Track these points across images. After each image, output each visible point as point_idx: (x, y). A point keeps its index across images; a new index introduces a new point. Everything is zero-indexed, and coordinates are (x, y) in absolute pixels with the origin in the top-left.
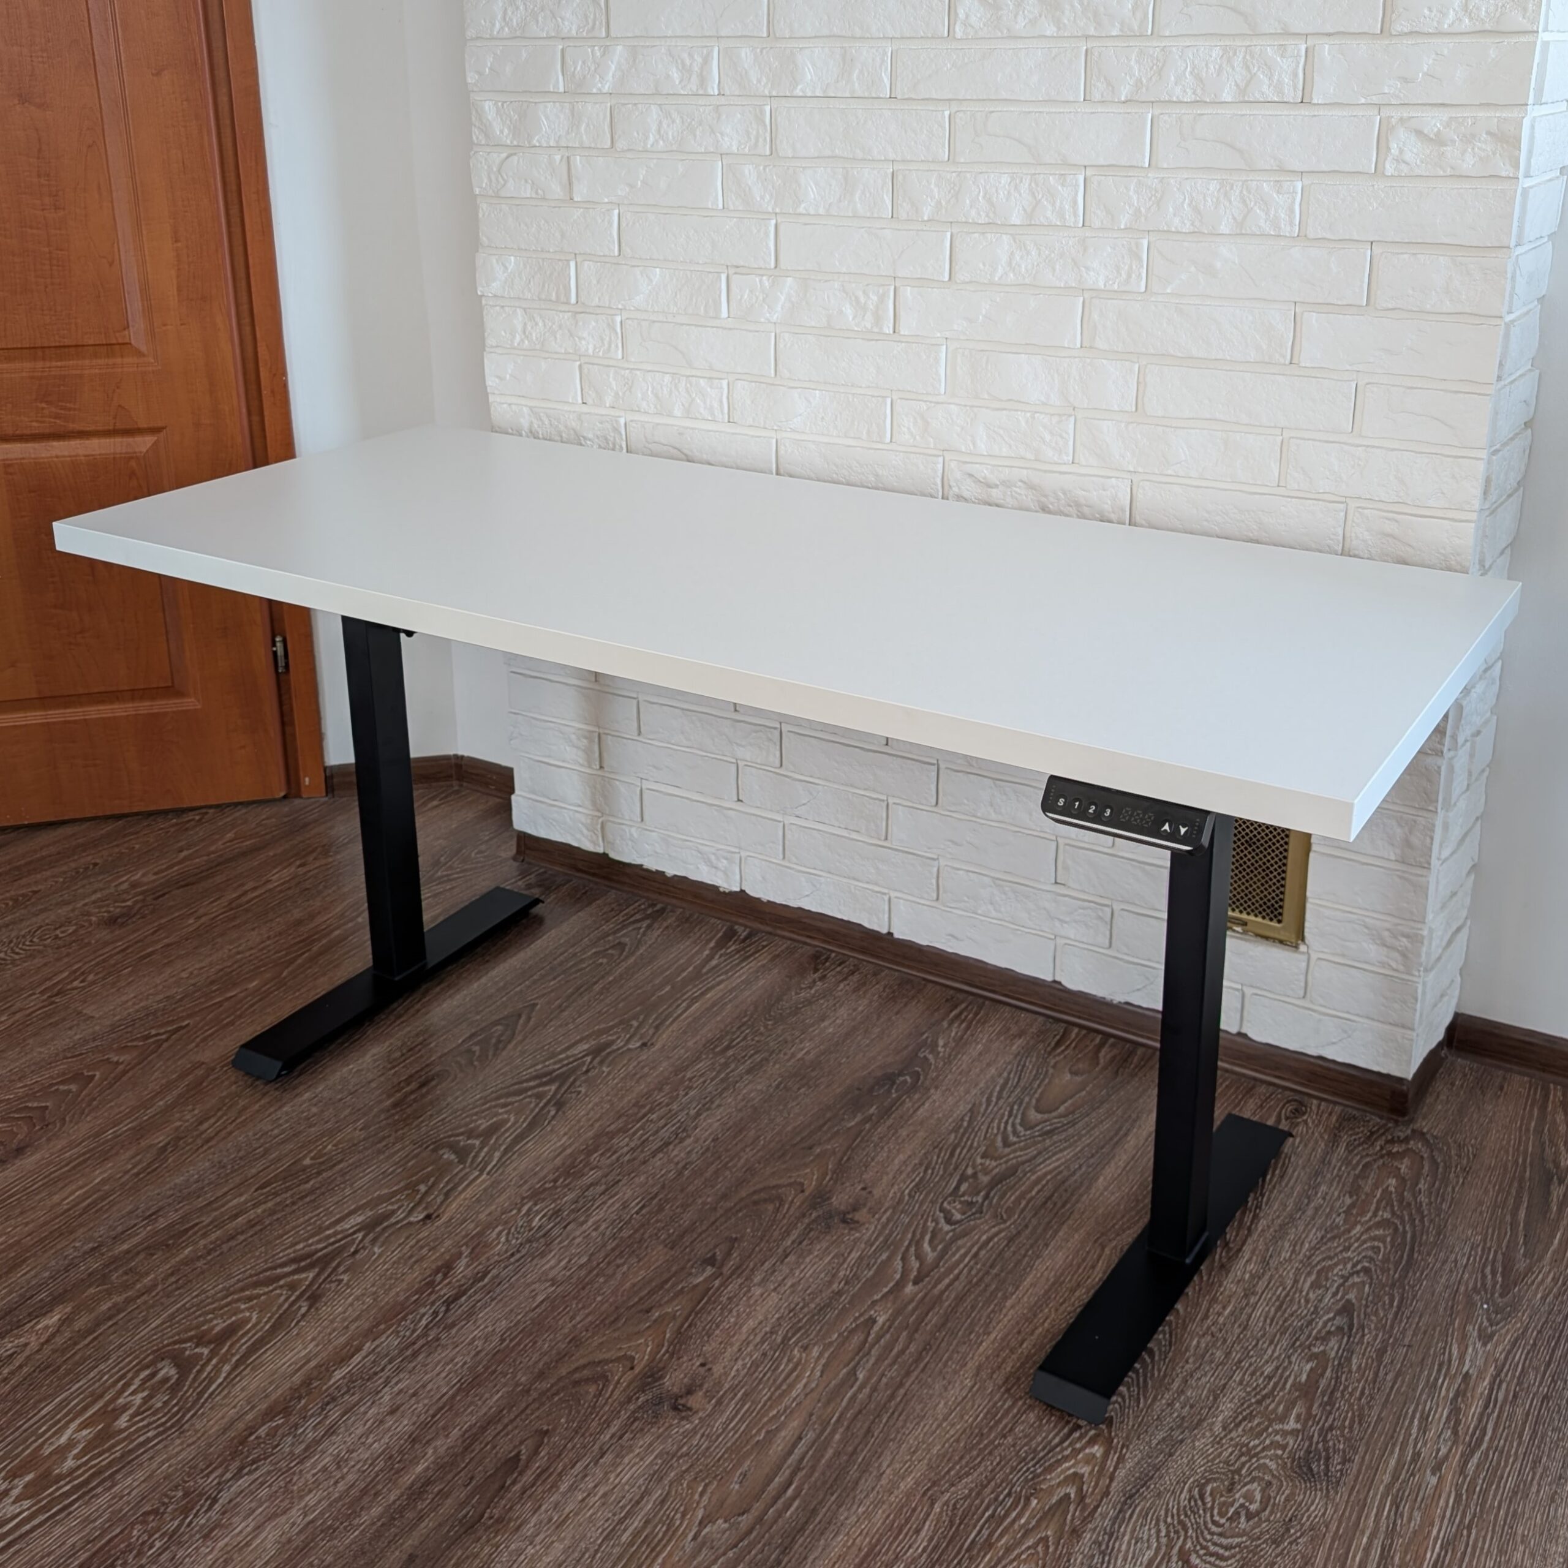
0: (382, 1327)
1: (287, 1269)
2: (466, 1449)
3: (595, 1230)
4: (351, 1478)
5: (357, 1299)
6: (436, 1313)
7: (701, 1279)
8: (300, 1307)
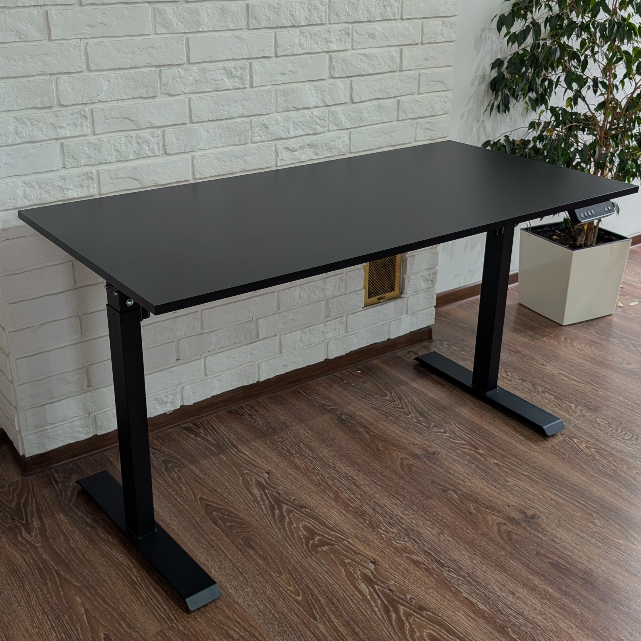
0: (453, 589)
1: (394, 615)
2: (542, 576)
3: (408, 515)
4: (552, 611)
5: (429, 594)
6: (448, 571)
7: (455, 496)
8: (427, 614)
